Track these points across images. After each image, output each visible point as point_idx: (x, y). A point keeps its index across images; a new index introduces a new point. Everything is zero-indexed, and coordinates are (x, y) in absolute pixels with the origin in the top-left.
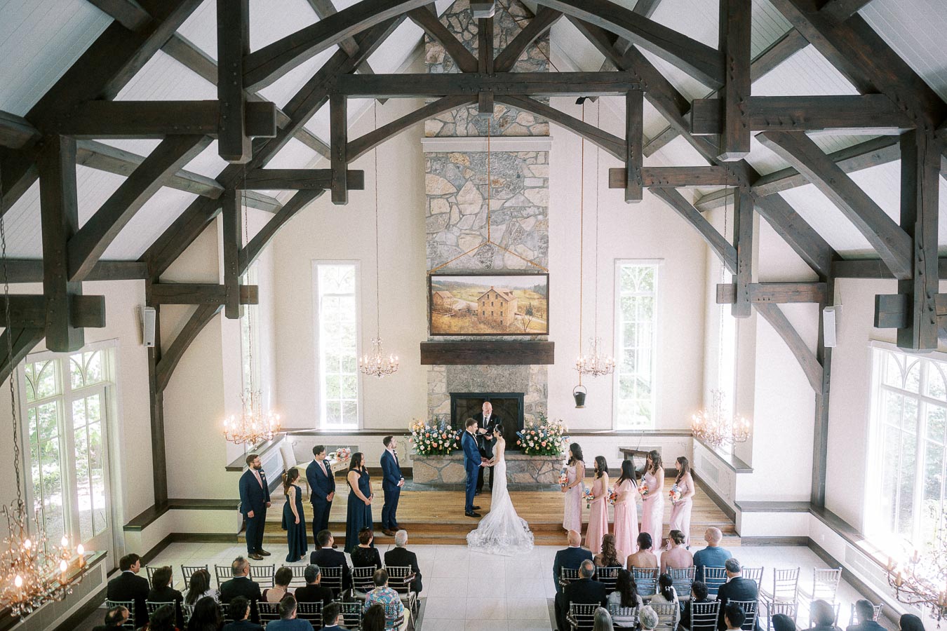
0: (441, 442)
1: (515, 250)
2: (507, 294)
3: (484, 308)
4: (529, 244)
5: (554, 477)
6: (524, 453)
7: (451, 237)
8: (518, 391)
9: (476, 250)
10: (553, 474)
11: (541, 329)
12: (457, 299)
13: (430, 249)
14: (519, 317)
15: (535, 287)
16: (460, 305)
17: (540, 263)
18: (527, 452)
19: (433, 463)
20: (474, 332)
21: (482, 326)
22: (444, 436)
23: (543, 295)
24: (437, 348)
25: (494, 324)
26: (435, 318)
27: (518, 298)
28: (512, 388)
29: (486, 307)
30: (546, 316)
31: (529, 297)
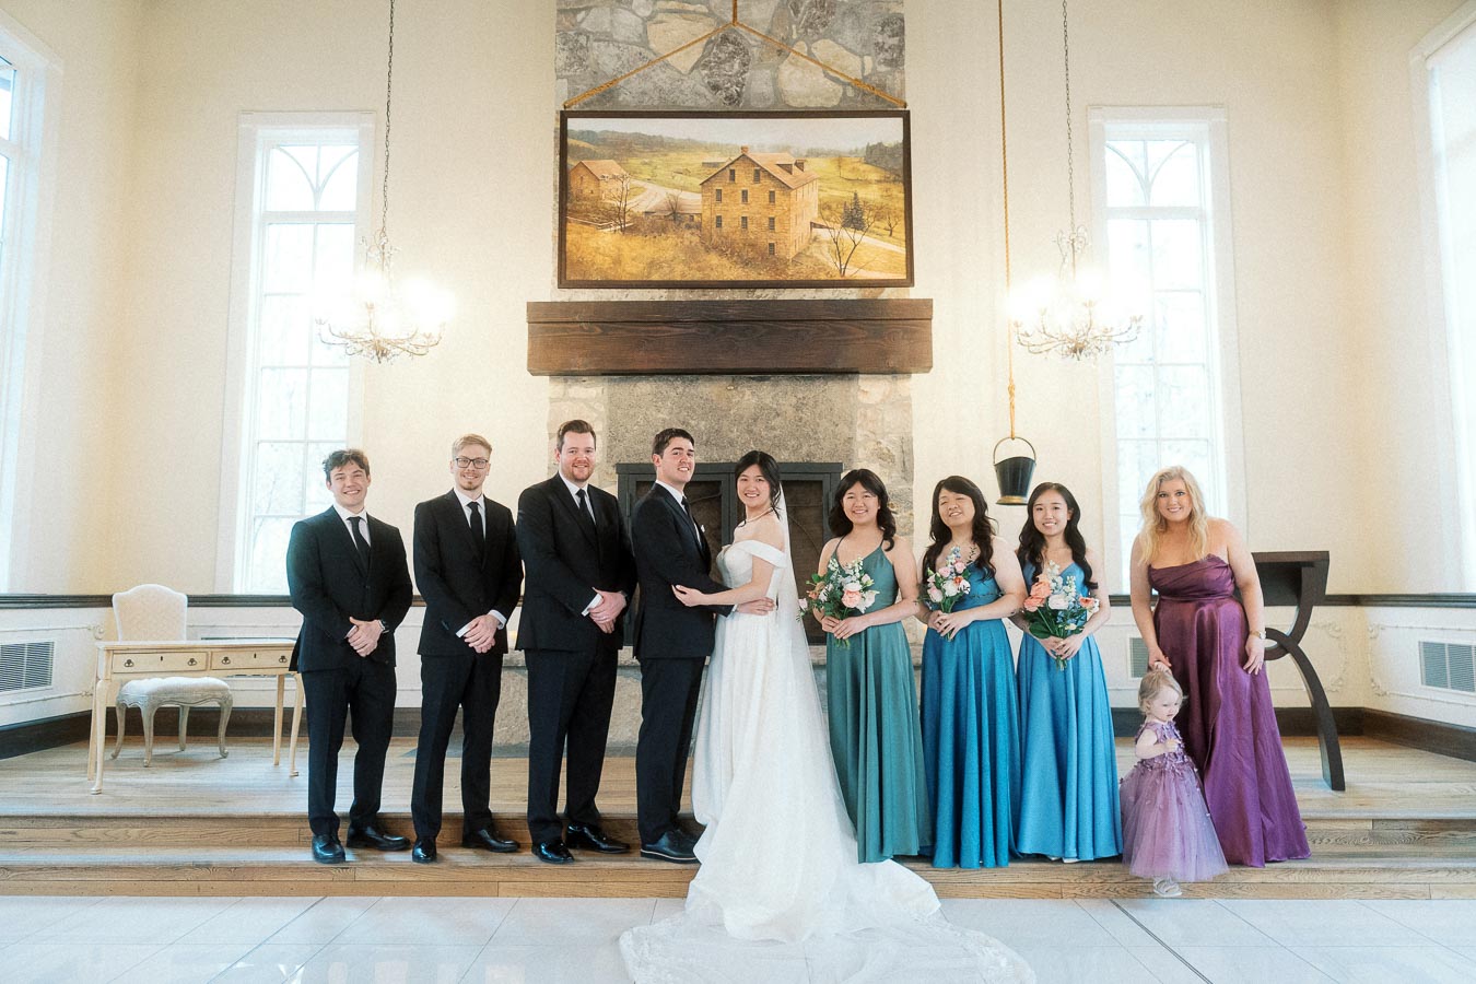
1: (809, 52)
2: (787, 168)
3: (720, 207)
4: (849, 36)
7: (626, 23)
8: (821, 457)
9: (696, 53)
11: (888, 269)
12: (641, 183)
13: (566, 54)
14: (824, 234)
15: (871, 150)
16: (649, 198)
17: (883, 87)
20: (688, 278)
21: (714, 259)
23: (890, 170)
24: (577, 319)
25: (751, 255)
26: (574, 236)
27: (820, 179)
28: (804, 450)
29: (727, 205)
30: (903, 231)
31: (851, 176)
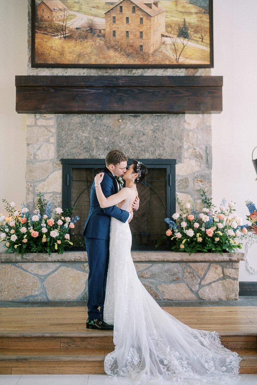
0: (45, 230)
2: (149, 5)
3: (114, 26)
5: (225, 289)
6: (178, 250)
8: (166, 156)
10: (223, 285)
11: (201, 59)
12: (74, 13)
14: (168, 40)
16: (78, 21)
18: (182, 246)
19: (32, 267)
20: (98, 63)
21: (112, 53)
22: (51, 222)
23: (204, 7)
24: (41, 84)
25: (131, 51)
26: (39, 40)
27: (166, 11)
28: (157, 152)
29: (118, 25)
30: (209, 39)
31: (183, 10)
